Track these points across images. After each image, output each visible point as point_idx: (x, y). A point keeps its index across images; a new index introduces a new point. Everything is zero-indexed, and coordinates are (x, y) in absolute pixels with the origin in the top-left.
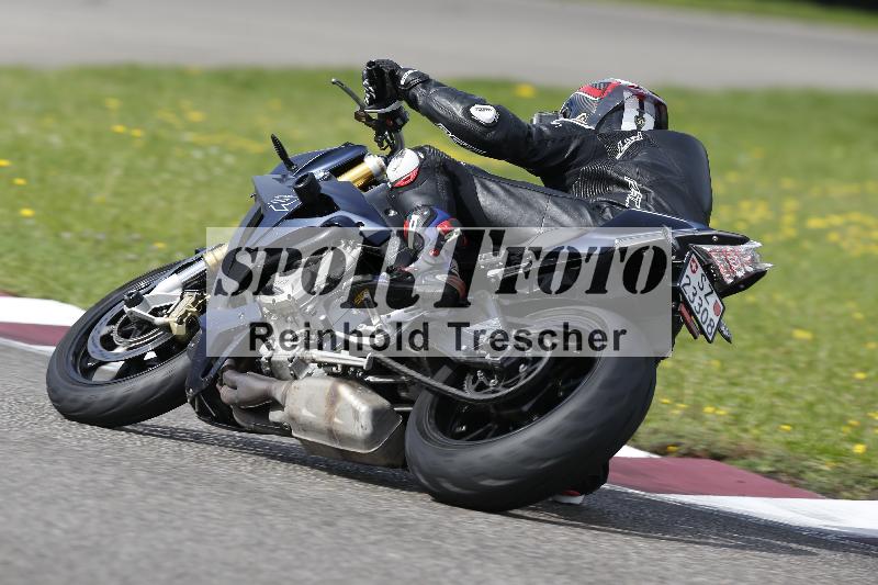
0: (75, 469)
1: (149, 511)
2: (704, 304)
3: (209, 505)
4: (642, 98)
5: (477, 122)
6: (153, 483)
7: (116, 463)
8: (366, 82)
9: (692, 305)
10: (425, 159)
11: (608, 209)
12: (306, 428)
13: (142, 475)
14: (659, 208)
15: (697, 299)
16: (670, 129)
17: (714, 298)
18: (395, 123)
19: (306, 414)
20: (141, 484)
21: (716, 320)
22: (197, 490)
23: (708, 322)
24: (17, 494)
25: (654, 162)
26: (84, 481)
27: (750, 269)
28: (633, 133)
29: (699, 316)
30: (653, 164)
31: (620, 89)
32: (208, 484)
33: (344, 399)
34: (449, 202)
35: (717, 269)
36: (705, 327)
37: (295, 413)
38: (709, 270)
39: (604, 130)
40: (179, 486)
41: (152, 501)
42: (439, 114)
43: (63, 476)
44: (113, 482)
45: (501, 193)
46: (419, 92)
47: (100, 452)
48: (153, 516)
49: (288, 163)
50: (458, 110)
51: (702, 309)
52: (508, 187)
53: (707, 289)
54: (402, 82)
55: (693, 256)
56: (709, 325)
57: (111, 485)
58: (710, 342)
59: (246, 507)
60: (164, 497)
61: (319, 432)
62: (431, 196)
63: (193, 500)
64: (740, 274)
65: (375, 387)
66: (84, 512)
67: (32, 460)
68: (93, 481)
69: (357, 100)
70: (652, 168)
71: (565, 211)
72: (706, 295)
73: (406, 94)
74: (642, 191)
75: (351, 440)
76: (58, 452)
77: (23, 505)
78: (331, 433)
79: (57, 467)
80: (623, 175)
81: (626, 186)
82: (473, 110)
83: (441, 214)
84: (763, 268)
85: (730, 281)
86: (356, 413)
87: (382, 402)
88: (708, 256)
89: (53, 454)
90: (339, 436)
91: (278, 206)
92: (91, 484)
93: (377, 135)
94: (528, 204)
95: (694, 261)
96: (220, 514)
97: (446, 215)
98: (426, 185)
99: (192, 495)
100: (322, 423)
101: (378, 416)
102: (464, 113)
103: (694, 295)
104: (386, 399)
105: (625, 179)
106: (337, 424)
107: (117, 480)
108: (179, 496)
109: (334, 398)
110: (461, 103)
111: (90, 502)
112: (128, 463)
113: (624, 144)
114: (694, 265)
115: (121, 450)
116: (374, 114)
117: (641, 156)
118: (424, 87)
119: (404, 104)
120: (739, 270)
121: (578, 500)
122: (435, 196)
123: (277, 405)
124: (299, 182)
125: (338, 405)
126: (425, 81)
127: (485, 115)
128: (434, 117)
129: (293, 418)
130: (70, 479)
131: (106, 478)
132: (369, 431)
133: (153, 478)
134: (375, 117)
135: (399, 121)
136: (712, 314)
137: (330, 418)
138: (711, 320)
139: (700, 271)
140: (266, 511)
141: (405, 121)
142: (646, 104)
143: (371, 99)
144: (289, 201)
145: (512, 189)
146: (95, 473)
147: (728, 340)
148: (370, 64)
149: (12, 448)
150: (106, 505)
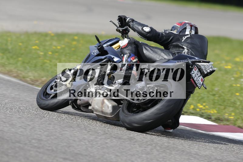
0: (140, 146)
1: (160, 158)
2: (198, 79)
3: (176, 157)
4: (191, 26)
5: (145, 31)
6: (161, 150)
7: (151, 145)
8: (118, 21)
9: (194, 79)
10: (130, 41)
11: (177, 54)
12: (97, 111)
13: (158, 148)
14: (192, 54)
15: (196, 77)
16: (199, 34)
17: (201, 77)
18: (126, 32)
19: (96, 107)
20: (158, 151)
21: (202, 83)
22: (173, 153)
23: (199, 83)
24: (124, 153)
25: (192, 42)
26: (143, 150)
27: (211, 70)
28: (188, 35)
29: (196, 82)
30: (191, 43)
31: (186, 23)
32: (176, 151)
33: (105, 103)
34: (135, 52)
35: (202, 70)
36: (198, 85)
37: (94, 107)
38: (200, 70)
39: (181, 34)
40: (168, 151)
41: (161, 155)
42: (135, 29)
43: (136, 148)
44: (150, 150)
45: (149, 50)
46: (131, 24)
47: (147, 142)
48: (161, 160)
49: (100, 42)
50: (140, 28)
51: (197, 80)
52: (151, 48)
53: (199, 75)
54: (127, 21)
55: (195, 66)
56: (199, 84)
57: (150, 151)
58: (199, 89)
59: (187, 157)
60: (164, 154)
61: (100, 112)
62: (130, 50)
63: (172, 155)
64: (209, 71)
65: (114, 100)
66: (142, 158)
67: (128, 144)
68: (145, 150)
69: (116, 26)
70: (191, 44)
71: (166, 55)
72: (199, 77)
73: (128, 24)
74: (188, 50)
75: (107, 113)
76: (136, 142)
77: (126, 156)
78: (102, 112)
79: (135, 146)
80: (183, 45)
81: (183, 48)
82: (144, 28)
83: (132, 55)
84: (214, 69)
85: (206, 73)
86: (108, 107)
87: (115, 104)
88: (200, 66)
89: (134, 142)
90: (104, 112)
91: (94, 53)
92: (144, 151)
93: (122, 35)
94: (156, 53)
95: (195, 67)
96: (180, 159)
97: (134, 55)
98: (129, 47)
99: (172, 154)
100: (100, 109)
101: (114, 108)
102: (142, 29)
103: (195, 76)
104: (117, 103)
105: (183, 46)
106: (103, 109)
107: (151, 150)
108: (168, 154)
109: (103, 103)
110: (141, 26)
111: (144, 156)
112: (154, 145)
113: (184, 38)
114: (195, 68)
115: (153, 141)
116: (121, 29)
117: (189, 41)
118: (132, 22)
119: (128, 27)
120: (208, 70)
121: (171, 131)
122: (131, 50)
123: (90, 105)
124: (98, 47)
125: (104, 105)
126: (133, 21)
127: (147, 29)
128: (134, 30)
129: (93, 108)
130: (139, 149)
131: (148, 149)
132: (111, 111)
133: (161, 149)
134: (121, 30)
135: (127, 32)
136: (200, 81)
137: (102, 108)
138: (200, 83)
139: (197, 70)
140: (192, 158)
141: (129, 31)
142: (192, 27)
143: (119, 25)
144: (96, 52)
145: (153, 49)
146: (145, 147)
147: (206, 88)
148: (119, 16)
149: (123, 140)
150: (148, 156)
